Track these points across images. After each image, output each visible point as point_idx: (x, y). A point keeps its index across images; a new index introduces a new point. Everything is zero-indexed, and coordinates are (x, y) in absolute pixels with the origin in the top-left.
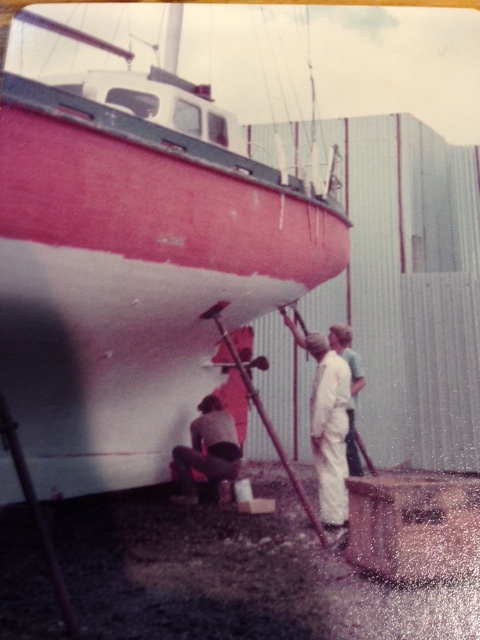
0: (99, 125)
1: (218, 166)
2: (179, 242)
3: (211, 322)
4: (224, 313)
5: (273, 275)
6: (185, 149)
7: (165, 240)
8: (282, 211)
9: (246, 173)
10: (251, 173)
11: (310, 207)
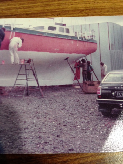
0: (44, 35)
1: (64, 38)
2: (58, 50)
3: (66, 61)
4: (68, 59)
5: (77, 53)
6: (59, 36)
7: (56, 50)
8: (78, 43)
9: (71, 38)
10: (72, 38)
11: (84, 42)
